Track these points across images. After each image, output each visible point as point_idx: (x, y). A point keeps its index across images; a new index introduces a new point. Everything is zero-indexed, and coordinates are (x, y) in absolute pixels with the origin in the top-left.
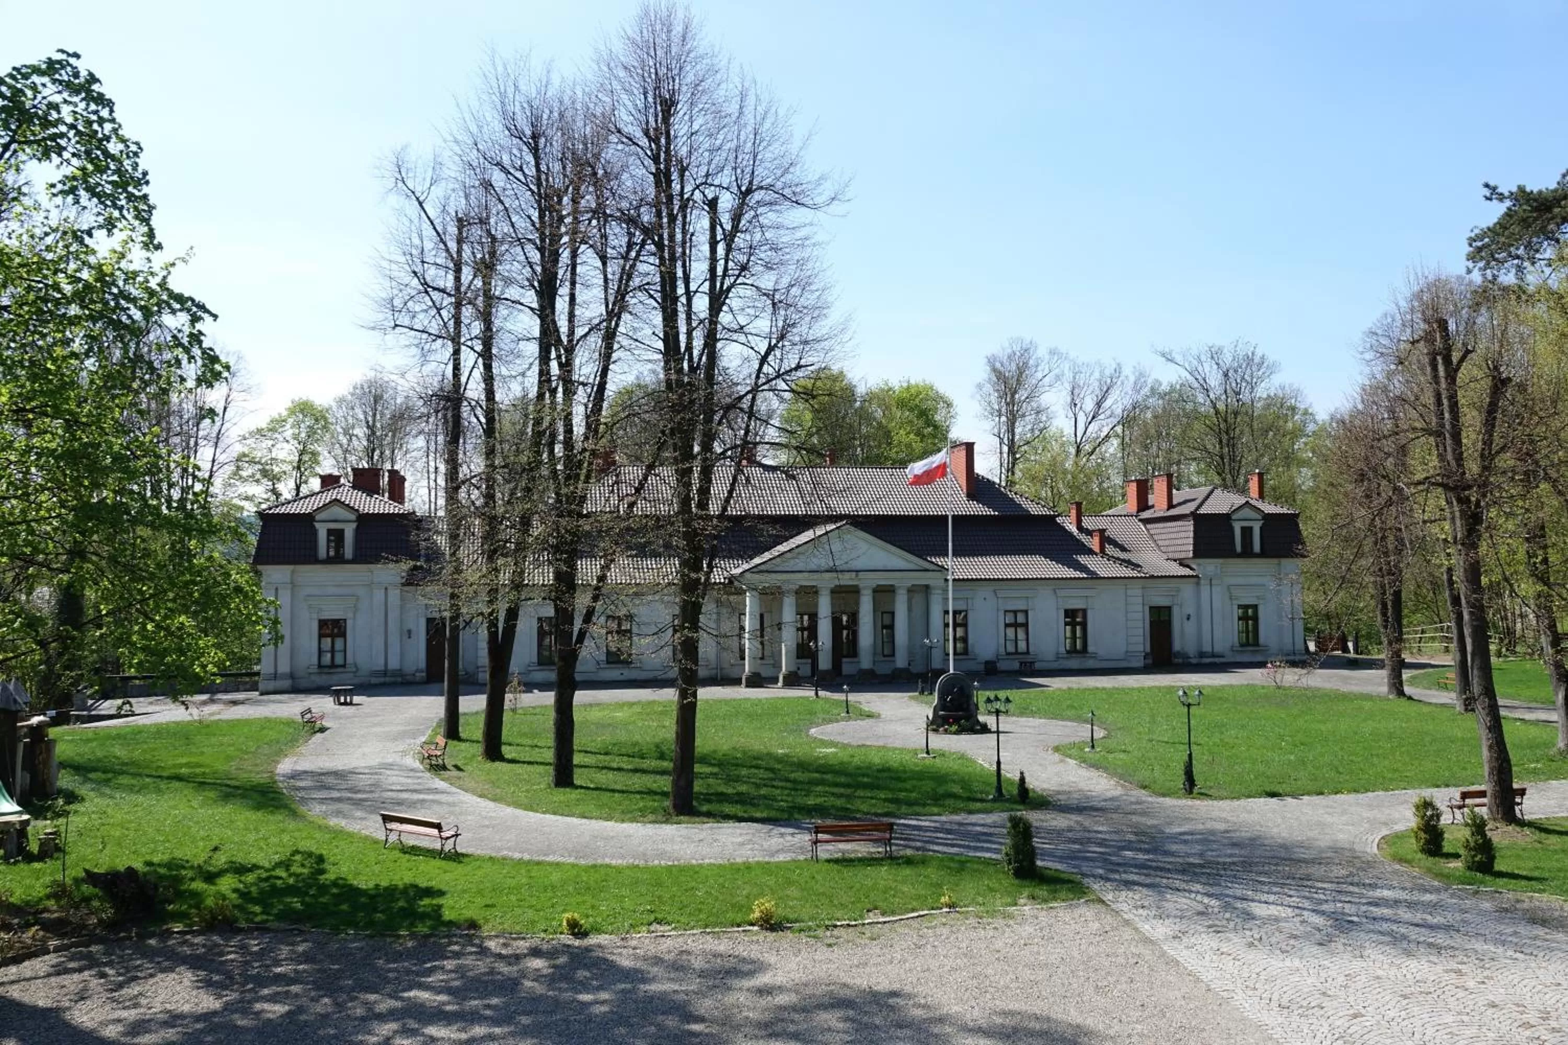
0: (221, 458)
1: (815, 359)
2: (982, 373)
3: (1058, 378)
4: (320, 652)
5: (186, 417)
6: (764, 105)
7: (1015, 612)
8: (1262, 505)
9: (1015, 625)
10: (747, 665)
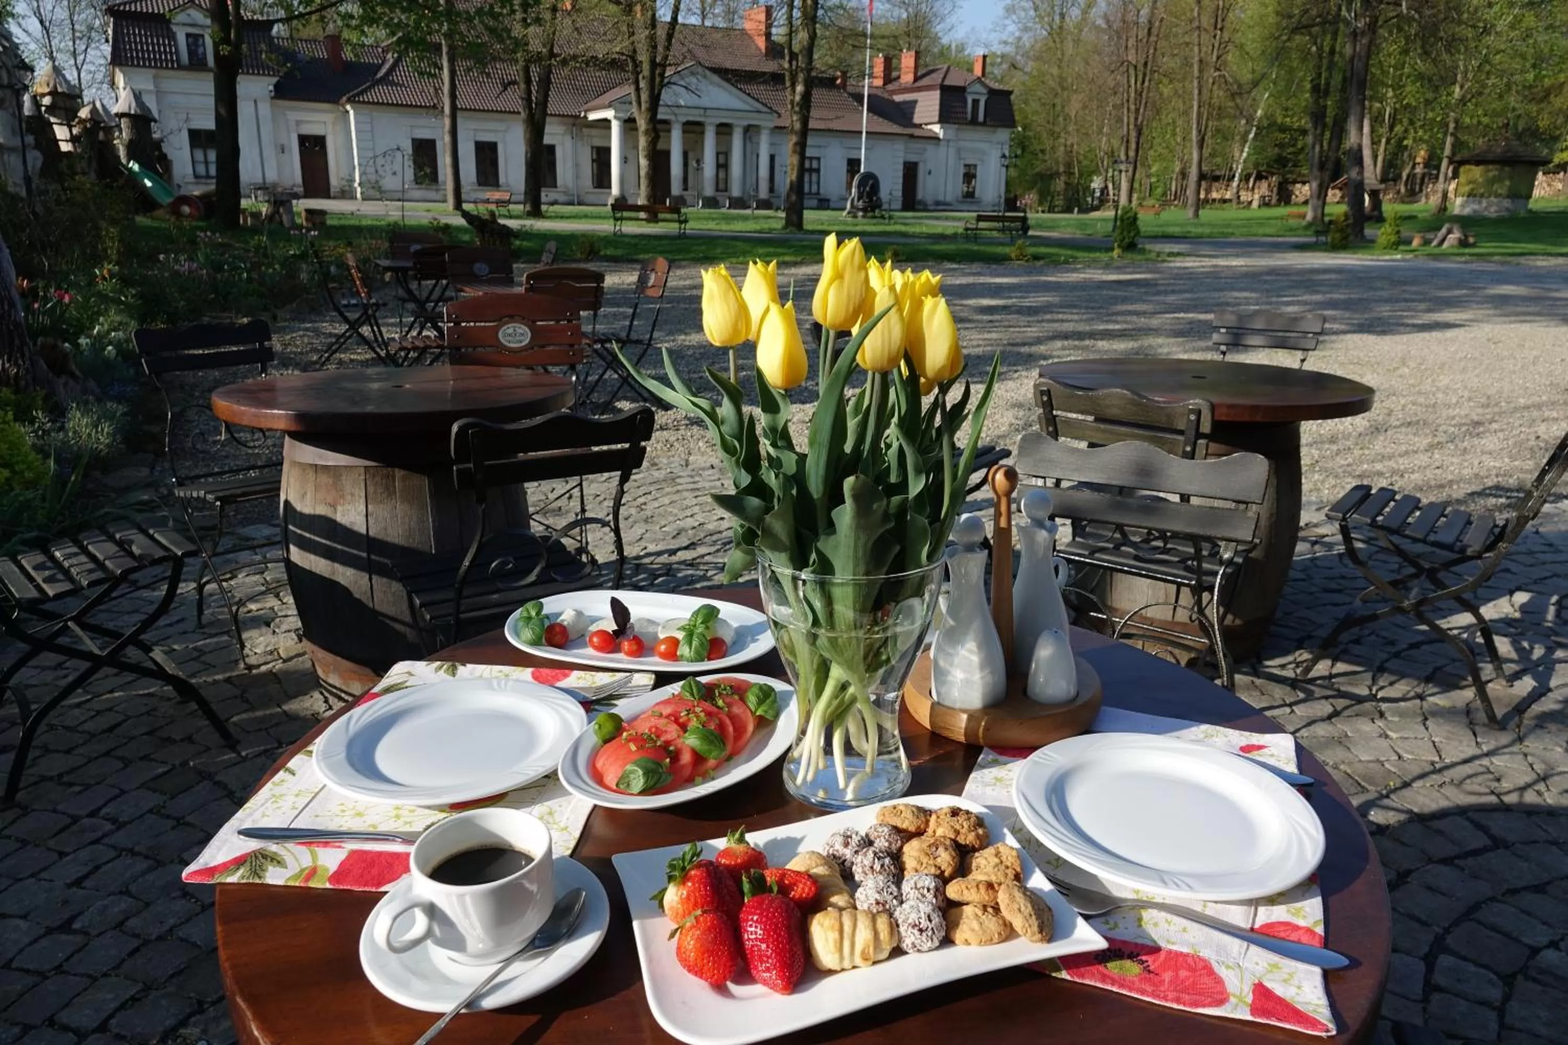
4: (194, 162)
7: (811, 159)
8: (987, 82)
9: (811, 170)
10: (615, 190)
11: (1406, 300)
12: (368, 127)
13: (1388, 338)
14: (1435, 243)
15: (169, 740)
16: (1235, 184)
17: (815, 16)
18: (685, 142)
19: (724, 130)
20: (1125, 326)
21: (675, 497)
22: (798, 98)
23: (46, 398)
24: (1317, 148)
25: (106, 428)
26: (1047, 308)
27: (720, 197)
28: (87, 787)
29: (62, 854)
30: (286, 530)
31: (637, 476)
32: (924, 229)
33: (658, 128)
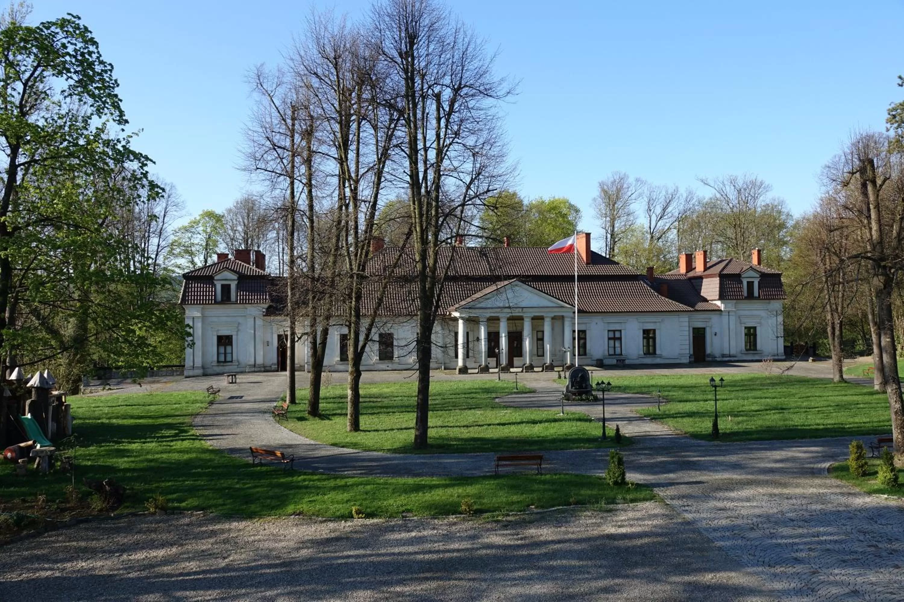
0: (163, 244)
1: (498, 186)
2: (596, 192)
3: (640, 195)
4: (218, 354)
5: (143, 220)
6: (469, 37)
7: (614, 331)
8: (762, 269)
9: (614, 338)
10: (460, 363)
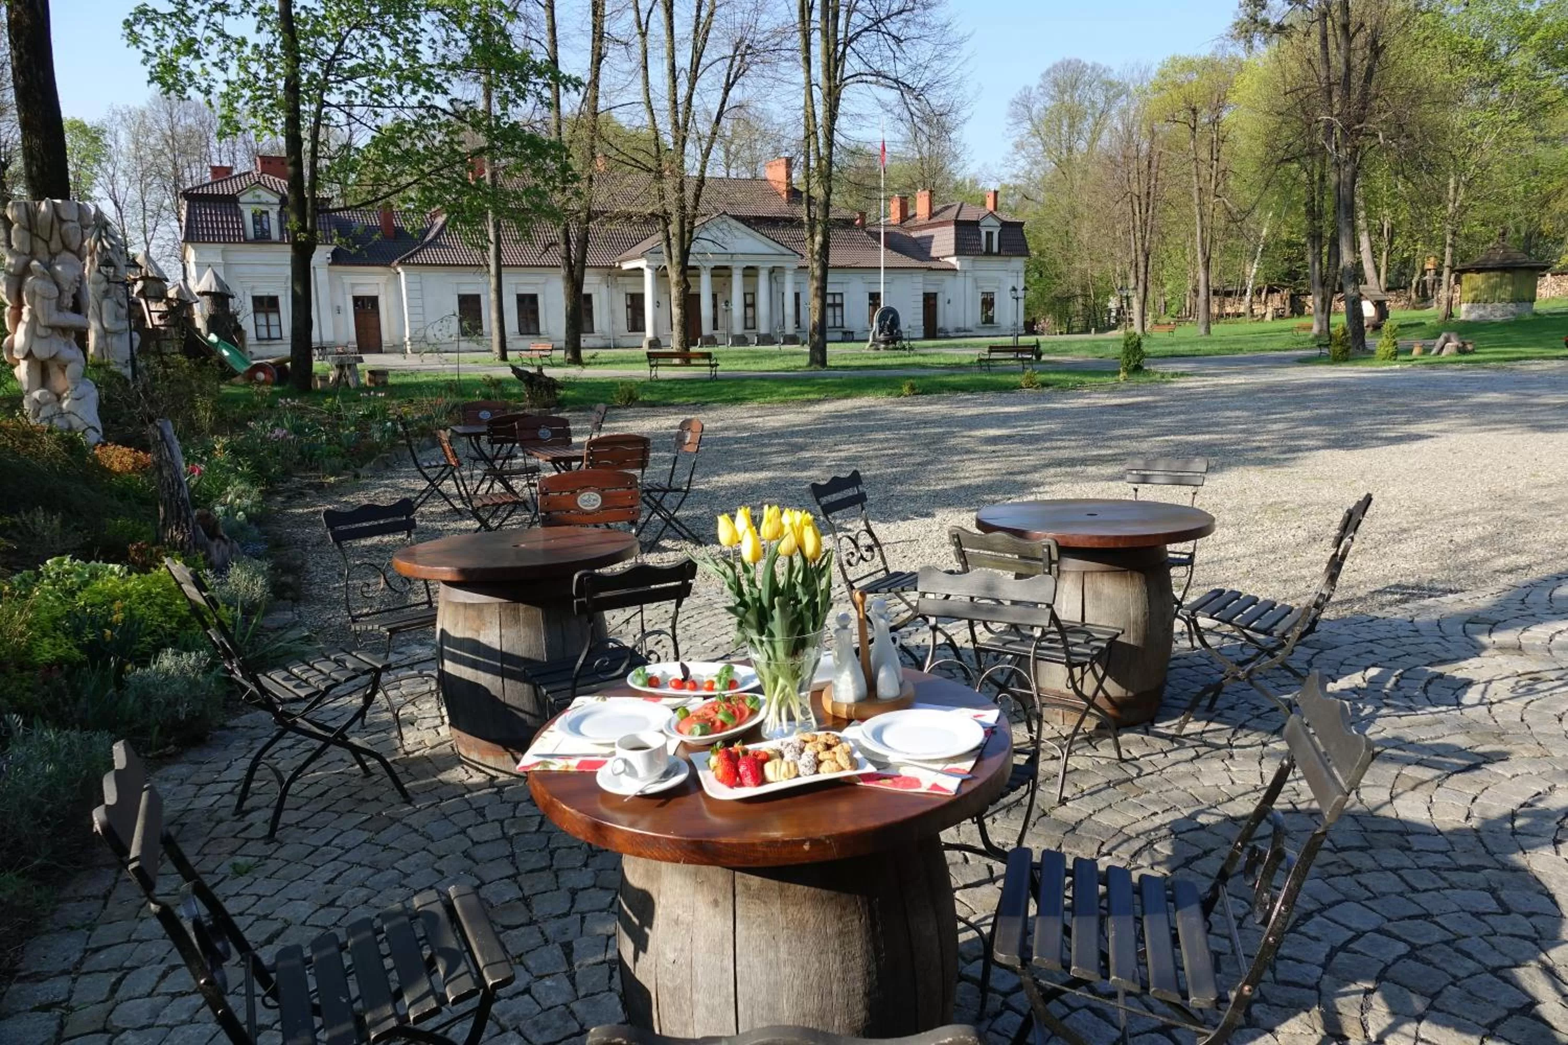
4: (256, 326)
7: (834, 294)
8: (999, 215)
9: (834, 305)
10: (649, 333)
11: (1388, 413)
12: (418, 286)
13: (1357, 453)
14: (1434, 351)
15: (364, 800)
16: (1247, 298)
17: (830, 174)
18: (714, 285)
19: (750, 272)
20: (1117, 451)
21: (713, 619)
22: (817, 247)
23: (205, 558)
24: (1317, 266)
25: (260, 580)
26: (1049, 436)
27: (749, 334)
28: (318, 829)
29: (316, 867)
30: (441, 650)
31: (686, 601)
32: (942, 360)
33: (687, 272)
